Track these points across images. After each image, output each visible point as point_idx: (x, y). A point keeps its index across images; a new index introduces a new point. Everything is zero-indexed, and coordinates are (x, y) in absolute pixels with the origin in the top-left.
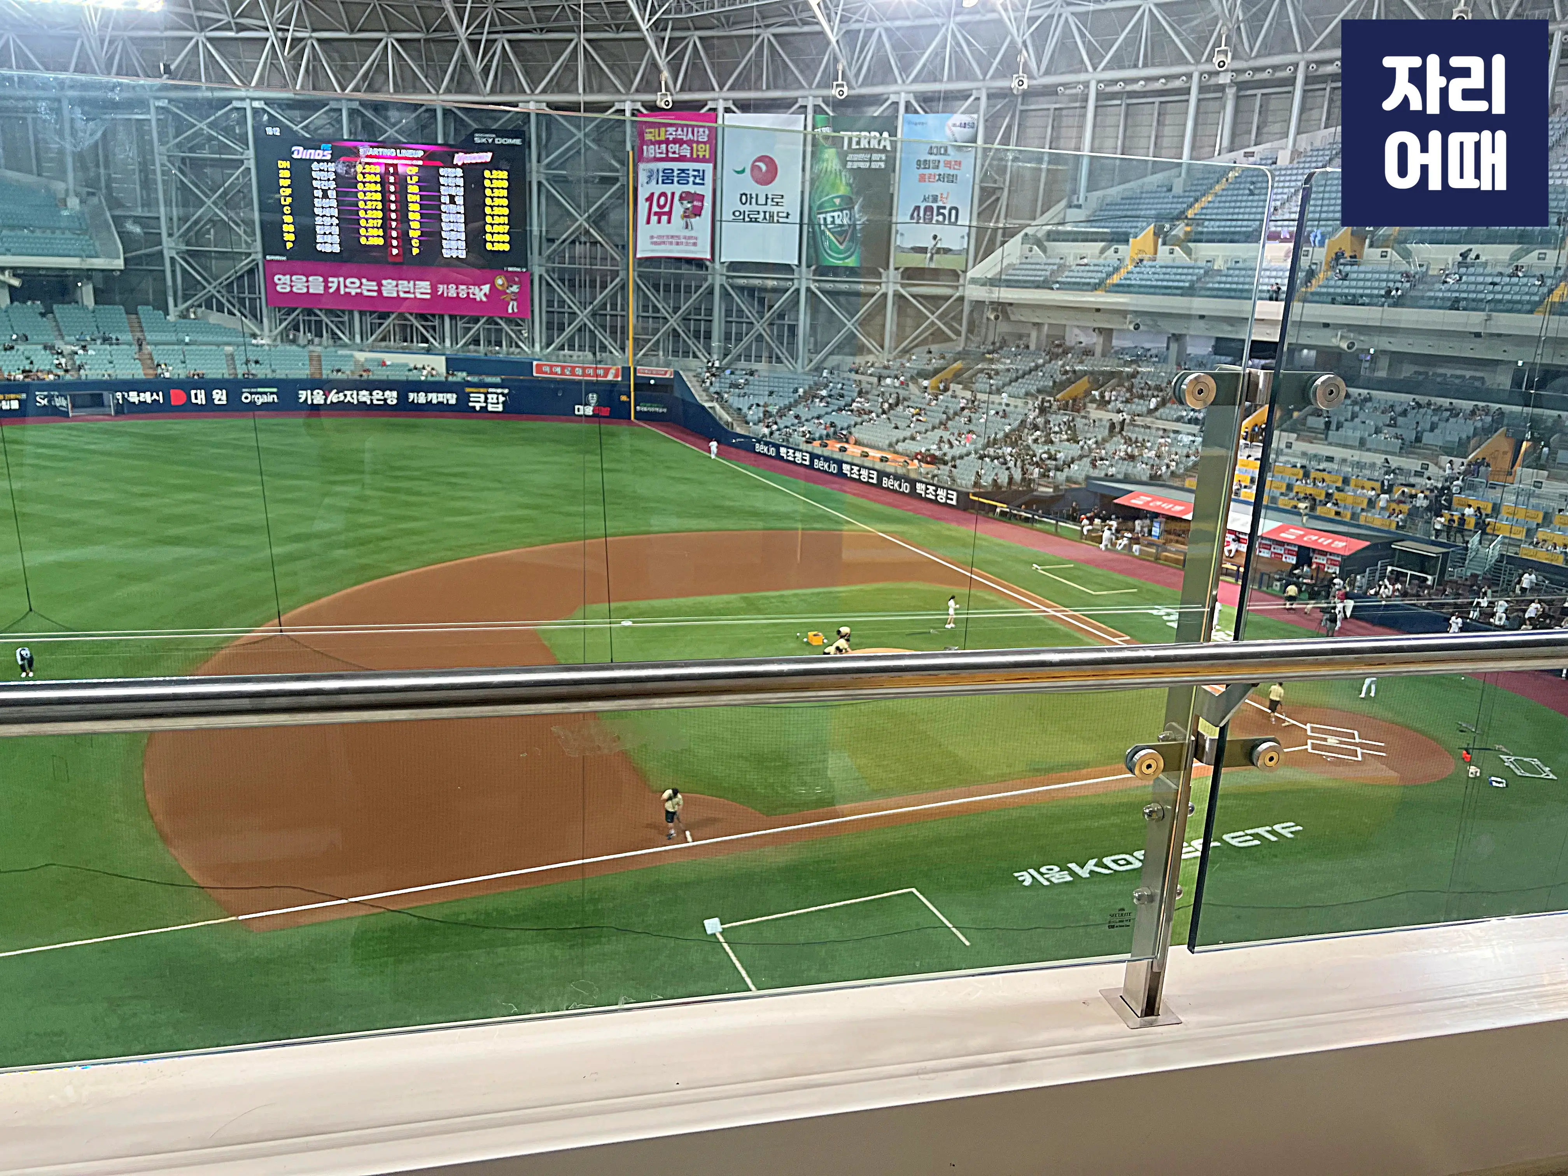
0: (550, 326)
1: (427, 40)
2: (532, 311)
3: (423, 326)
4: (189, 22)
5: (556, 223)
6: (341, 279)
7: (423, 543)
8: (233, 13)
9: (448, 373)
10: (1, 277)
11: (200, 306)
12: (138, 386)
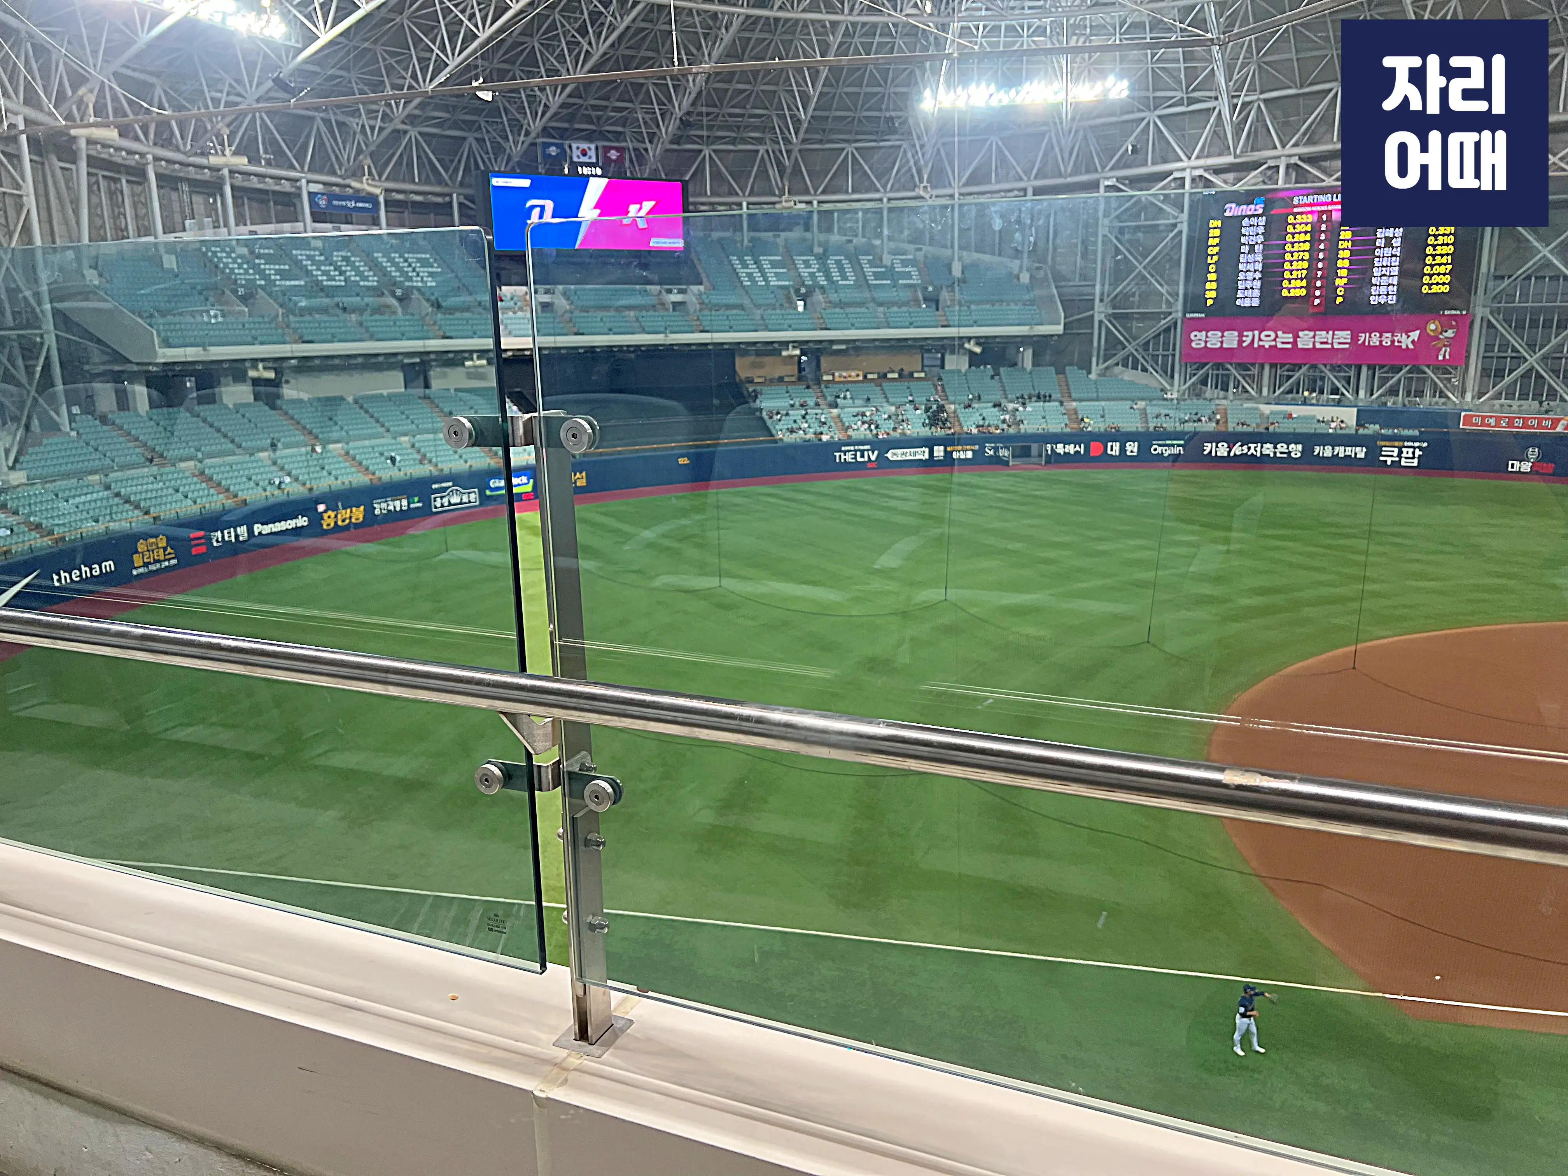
0: (1486, 373)
2: (1468, 357)
3: (1336, 377)
4: (1145, 104)
6: (1256, 333)
8: (1187, 89)
9: (1359, 424)
10: (967, 346)
11: (1117, 364)
12: (1065, 438)
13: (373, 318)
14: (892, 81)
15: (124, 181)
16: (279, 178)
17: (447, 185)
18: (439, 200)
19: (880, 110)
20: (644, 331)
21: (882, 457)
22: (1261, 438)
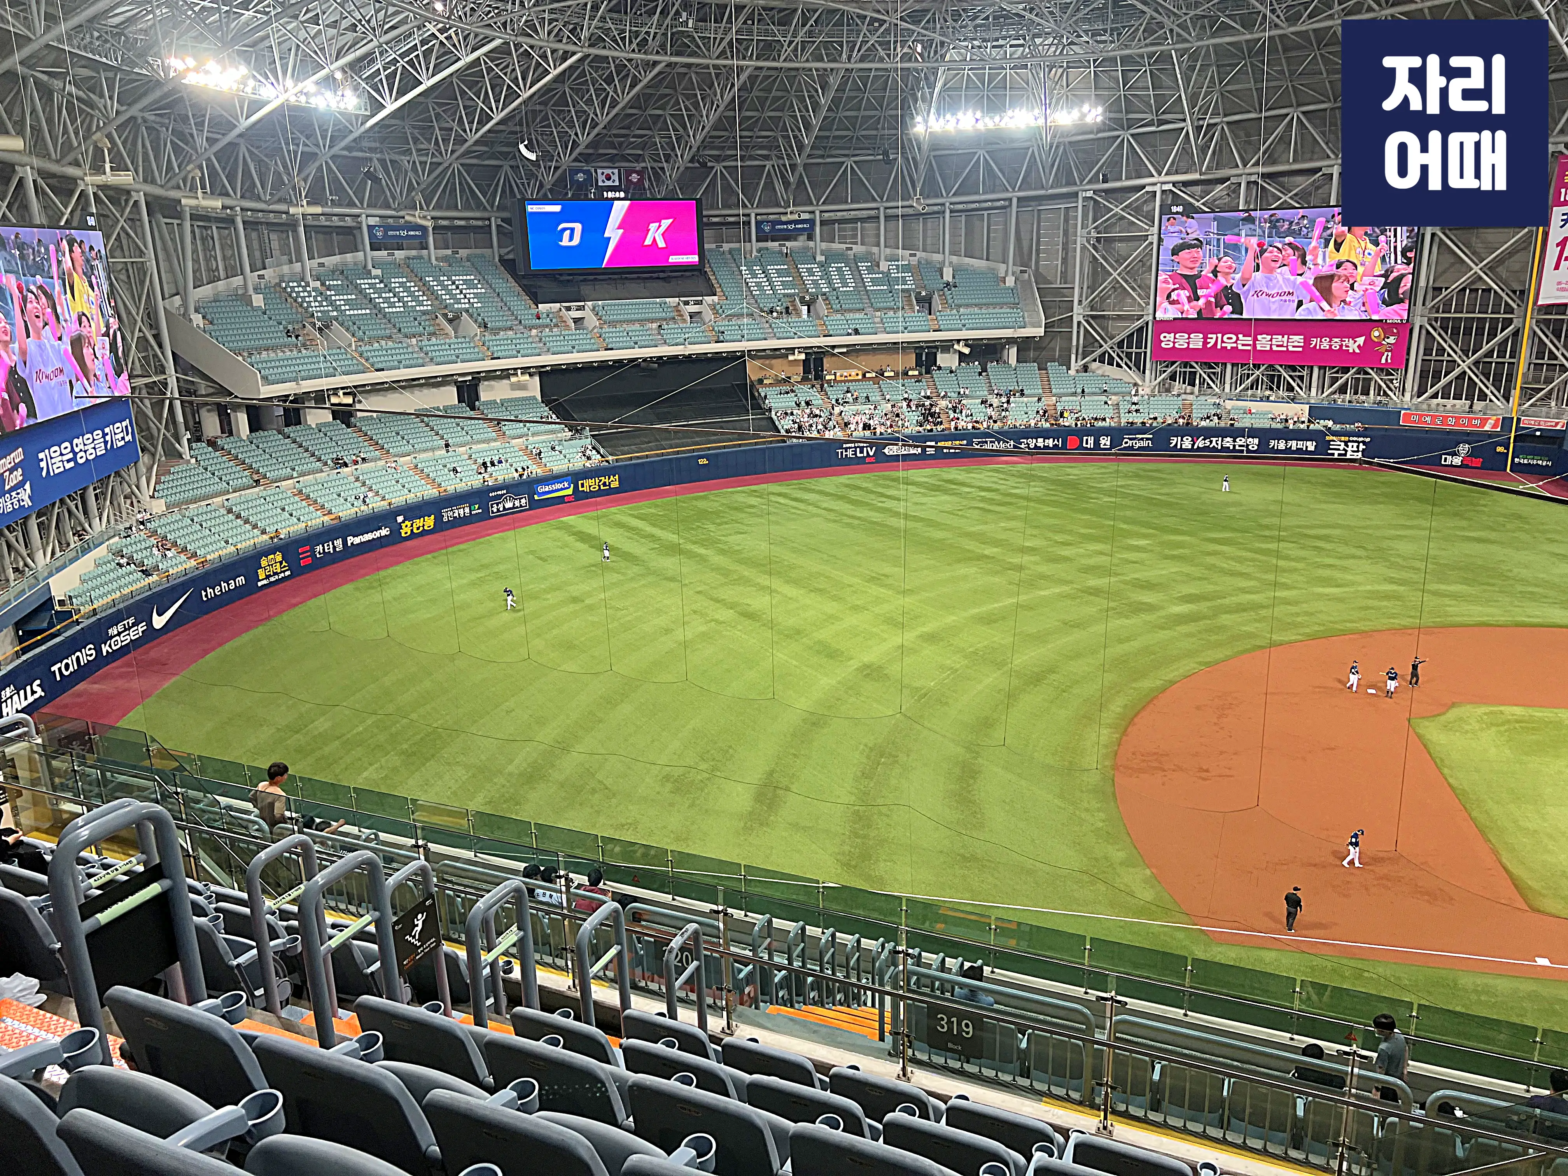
0: (1424, 375)
1: (1332, 109)
2: (1408, 360)
3: (1290, 376)
4: (1119, 124)
5: (1444, 272)
6: (1220, 336)
7: (1298, 615)
8: (1157, 112)
9: (1309, 421)
10: (956, 347)
11: (1095, 360)
12: (1044, 434)
13: (431, 343)
14: (888, 105)
15: (214, 228)
16: (342, 216)
17: (485, 208)
18: (480, 223)
19: (877, 129)
20: (665, 343)
21: (879, 453)
22: (1222, 433)
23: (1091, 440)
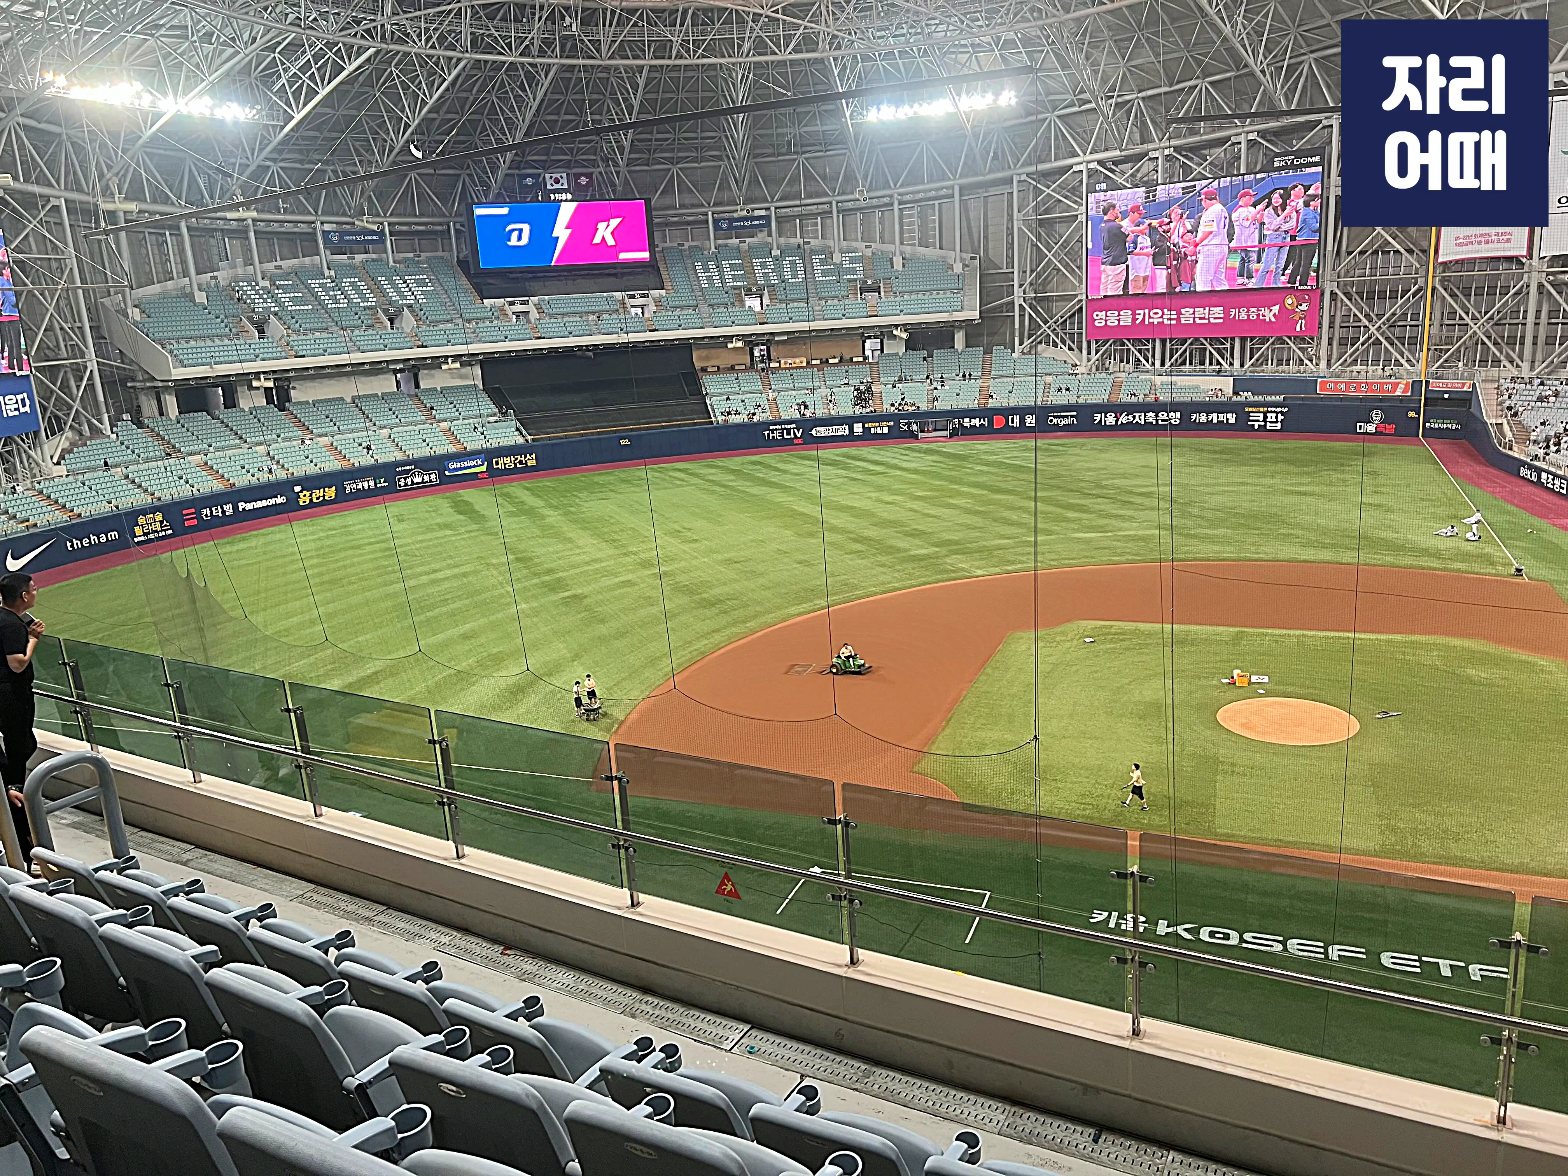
1: (1237, 77)
3: (1215, 350)
4: (1042, 107)
6: (1147, 311)
8: (1074, 92)
10: (895, 332)
11: (1040, 343)
12: (970, 413)
13: (363, 333)
16: (296, 223)
18: (439, 228)
20: (597, 333)
21: (806, 434)
22: (1144, 408)
23: (1017, 420)
